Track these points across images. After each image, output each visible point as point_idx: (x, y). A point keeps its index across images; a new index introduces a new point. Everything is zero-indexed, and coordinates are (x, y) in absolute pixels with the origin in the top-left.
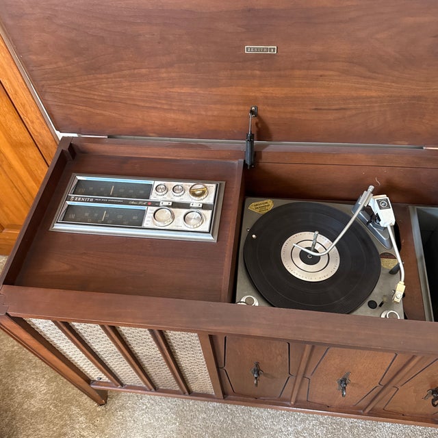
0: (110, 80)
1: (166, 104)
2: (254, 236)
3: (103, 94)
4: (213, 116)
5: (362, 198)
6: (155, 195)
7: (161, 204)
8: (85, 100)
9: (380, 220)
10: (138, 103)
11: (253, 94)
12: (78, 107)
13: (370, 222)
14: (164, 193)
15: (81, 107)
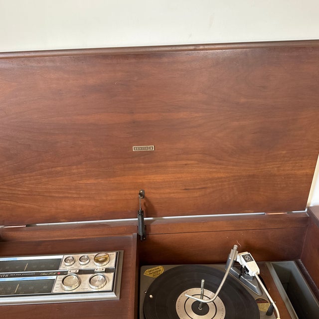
0: (32, 177)
1: (76, 193)
2: (151, 296)
3: (26, 190)
4: (111, 200)
5: (231, 255)
6: (64, 266)
7: (69, 272)
8: (11, 195)
9: (248, 271)
10: (53, 195)
11: (141, 181)
12: (4, 202)
13: (241, 275)
14: (71, 263)
15: (7, 202)
